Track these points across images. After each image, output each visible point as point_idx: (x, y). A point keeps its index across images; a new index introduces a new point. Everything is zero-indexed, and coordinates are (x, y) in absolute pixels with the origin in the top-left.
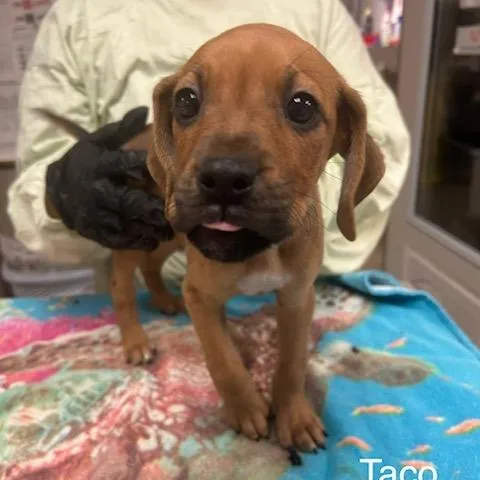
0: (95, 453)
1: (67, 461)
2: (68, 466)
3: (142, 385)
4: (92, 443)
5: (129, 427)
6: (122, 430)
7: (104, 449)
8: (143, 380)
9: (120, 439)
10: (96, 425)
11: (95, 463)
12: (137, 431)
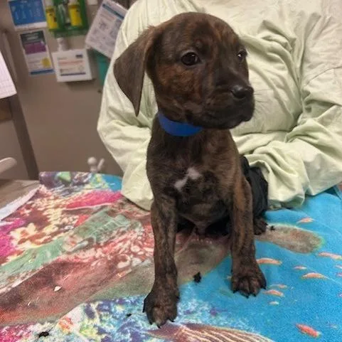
0: (94, 264)
1: (78, 263)
2: (79, 266)
3: (135, 232)
4: (95, 259)
5: (116, 257)
6: (112, 257)
7: (99, 264)
8: (137, 230)
9: (109, 262)
10: (101, 247)
11: (91, 269)
12: (120, 258)
